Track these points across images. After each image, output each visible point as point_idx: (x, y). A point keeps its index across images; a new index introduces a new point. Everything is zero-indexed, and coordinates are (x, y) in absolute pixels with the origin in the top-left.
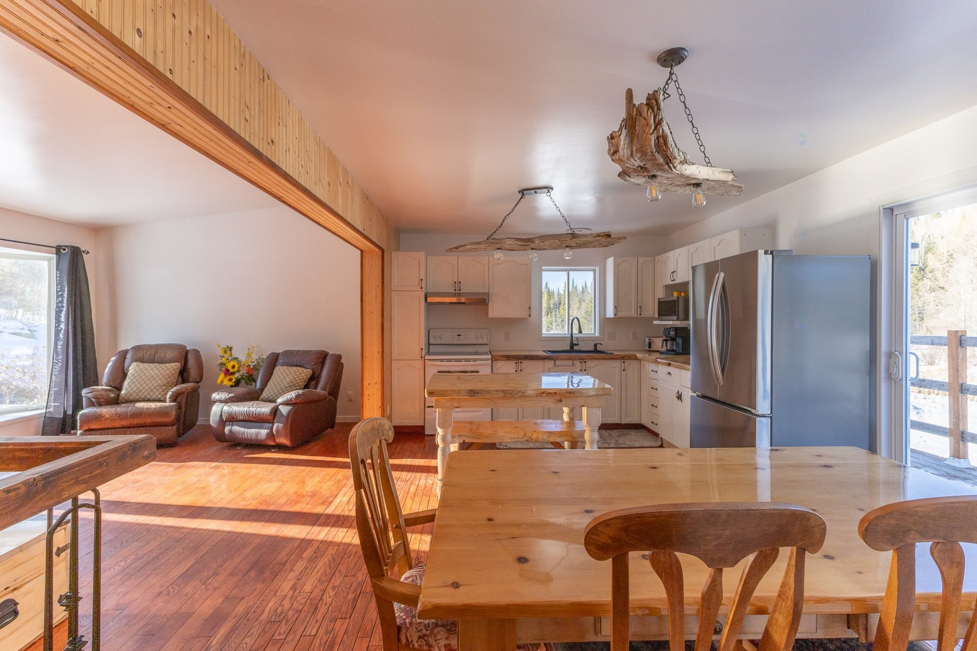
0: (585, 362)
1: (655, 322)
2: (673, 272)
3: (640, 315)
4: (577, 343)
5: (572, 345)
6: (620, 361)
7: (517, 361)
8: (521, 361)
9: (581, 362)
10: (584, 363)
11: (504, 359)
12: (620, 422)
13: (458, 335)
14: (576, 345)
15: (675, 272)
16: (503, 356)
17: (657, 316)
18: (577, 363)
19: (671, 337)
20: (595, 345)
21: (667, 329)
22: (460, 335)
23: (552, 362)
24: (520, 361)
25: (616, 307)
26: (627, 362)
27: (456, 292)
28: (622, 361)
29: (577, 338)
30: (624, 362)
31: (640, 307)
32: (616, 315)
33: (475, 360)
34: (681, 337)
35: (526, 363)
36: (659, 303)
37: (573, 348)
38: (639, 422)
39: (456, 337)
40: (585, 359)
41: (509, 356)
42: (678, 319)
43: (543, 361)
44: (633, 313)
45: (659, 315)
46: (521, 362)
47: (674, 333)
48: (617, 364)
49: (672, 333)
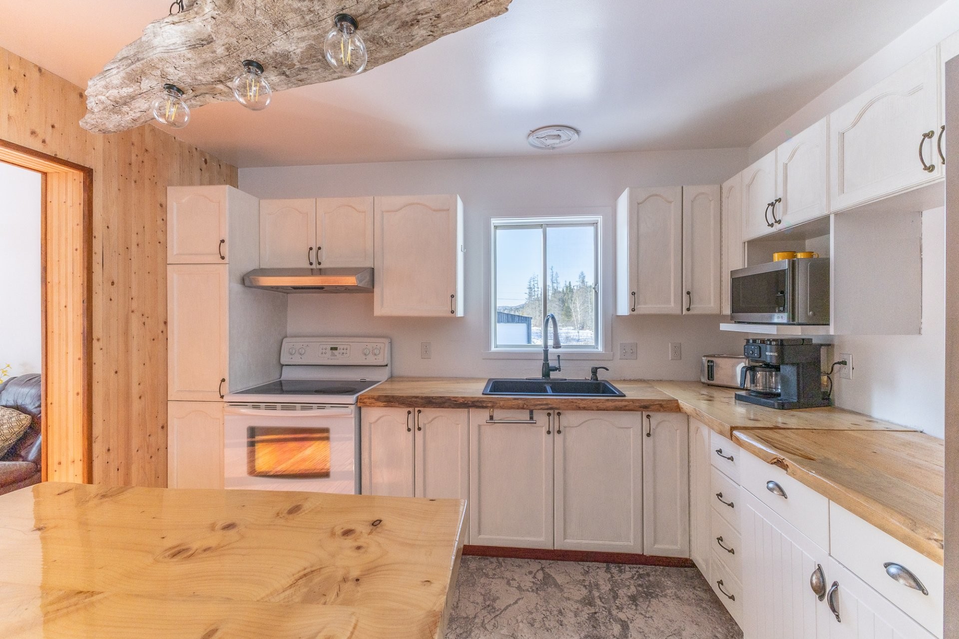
0: (559, 414)
1: (724, 327)
2: (772, 204)
3: (688, 309)
4: (557, 366)
5: (547, 370)
6: (639, 413)
7: (411, 409)
8: (420, 409)
9: (549, 414)
10: (556, 417)
11: (382, 404)
12: (640, 552)
13: (332, 349)
14: (555, 369)
15: (779, 200)
16: (378, 399)
17: (727, 311)
18: (541, 418)
19: (763, 362)
20: (595, 371)
21: (755, 345)
22: (336, 349)
23: (484, 414)
24: (417, 409)
25: (633, 294)
26: (657, 417)
27: (314, 266)
28: (645, 414)
29: (559, 356)
30: (648, 416)
31: (688, 293)
32: (633, 310)
33: (321, 406)
34: (793, 364)
35: (429, 414)
36: (734, 280)
37: (549, 375)
38: (687, 556)
39: (329, 352)
40: (556, 409)
41: (393, 397)
42: (792, 321)
43: (466, 410)
44: (672, 306)
45: (734, 311)
46: (419, 411)
47: (776, 354)
48: (632, 422)
49: (770, 355)
